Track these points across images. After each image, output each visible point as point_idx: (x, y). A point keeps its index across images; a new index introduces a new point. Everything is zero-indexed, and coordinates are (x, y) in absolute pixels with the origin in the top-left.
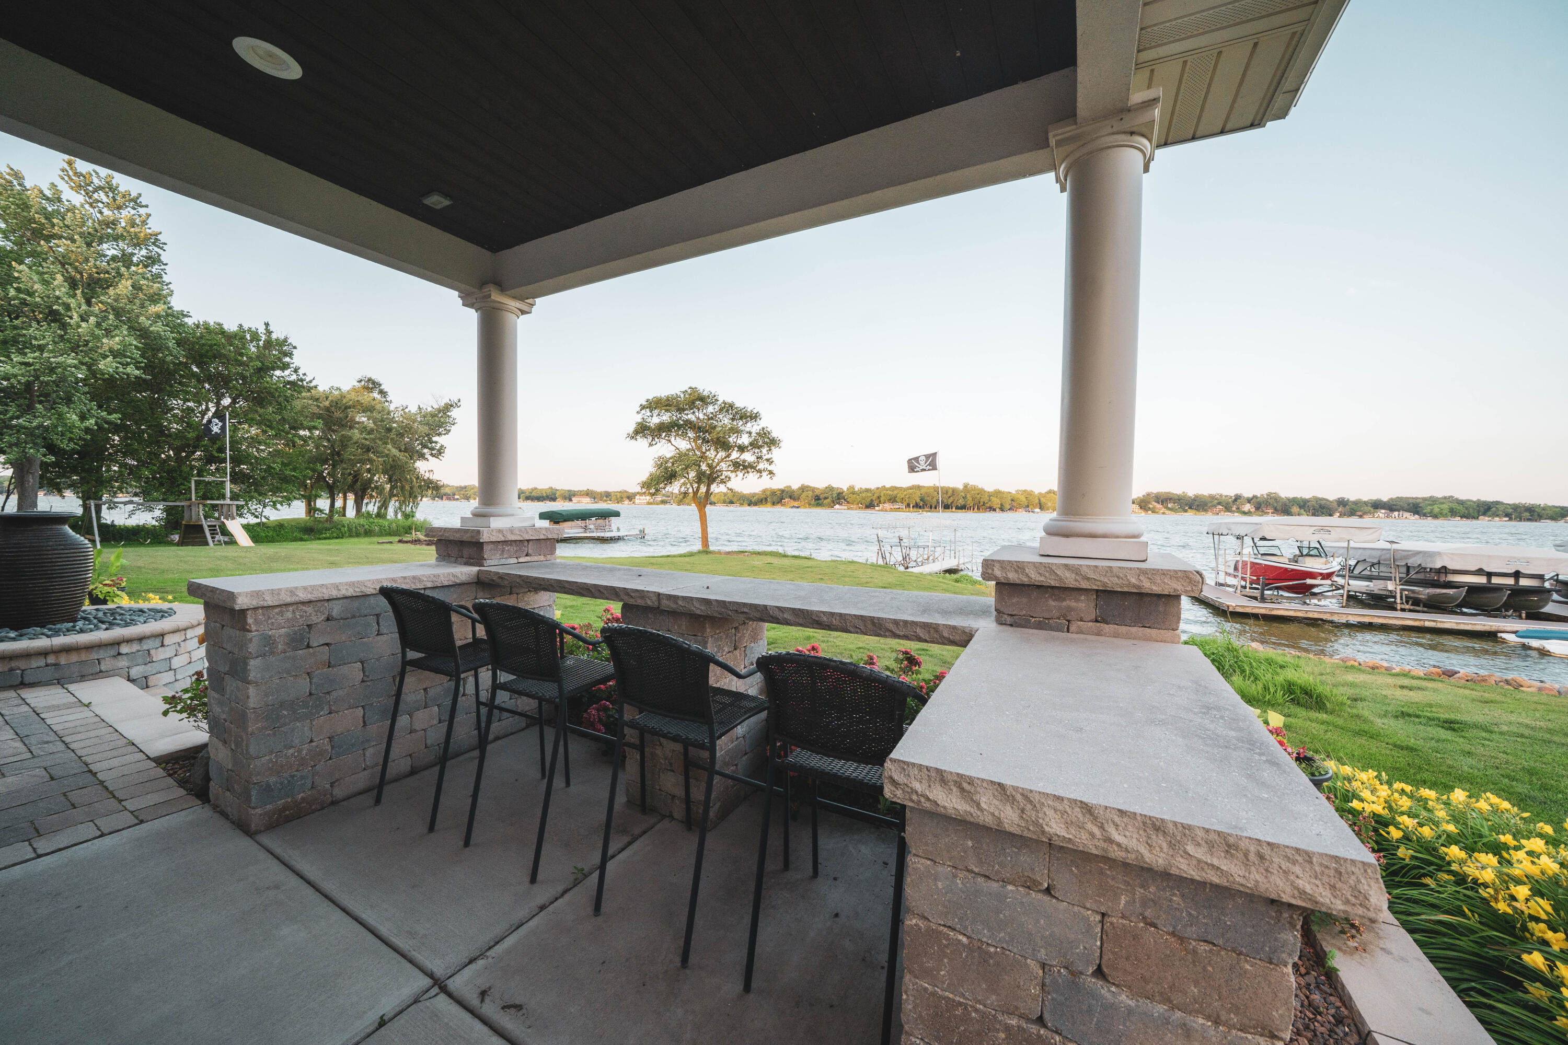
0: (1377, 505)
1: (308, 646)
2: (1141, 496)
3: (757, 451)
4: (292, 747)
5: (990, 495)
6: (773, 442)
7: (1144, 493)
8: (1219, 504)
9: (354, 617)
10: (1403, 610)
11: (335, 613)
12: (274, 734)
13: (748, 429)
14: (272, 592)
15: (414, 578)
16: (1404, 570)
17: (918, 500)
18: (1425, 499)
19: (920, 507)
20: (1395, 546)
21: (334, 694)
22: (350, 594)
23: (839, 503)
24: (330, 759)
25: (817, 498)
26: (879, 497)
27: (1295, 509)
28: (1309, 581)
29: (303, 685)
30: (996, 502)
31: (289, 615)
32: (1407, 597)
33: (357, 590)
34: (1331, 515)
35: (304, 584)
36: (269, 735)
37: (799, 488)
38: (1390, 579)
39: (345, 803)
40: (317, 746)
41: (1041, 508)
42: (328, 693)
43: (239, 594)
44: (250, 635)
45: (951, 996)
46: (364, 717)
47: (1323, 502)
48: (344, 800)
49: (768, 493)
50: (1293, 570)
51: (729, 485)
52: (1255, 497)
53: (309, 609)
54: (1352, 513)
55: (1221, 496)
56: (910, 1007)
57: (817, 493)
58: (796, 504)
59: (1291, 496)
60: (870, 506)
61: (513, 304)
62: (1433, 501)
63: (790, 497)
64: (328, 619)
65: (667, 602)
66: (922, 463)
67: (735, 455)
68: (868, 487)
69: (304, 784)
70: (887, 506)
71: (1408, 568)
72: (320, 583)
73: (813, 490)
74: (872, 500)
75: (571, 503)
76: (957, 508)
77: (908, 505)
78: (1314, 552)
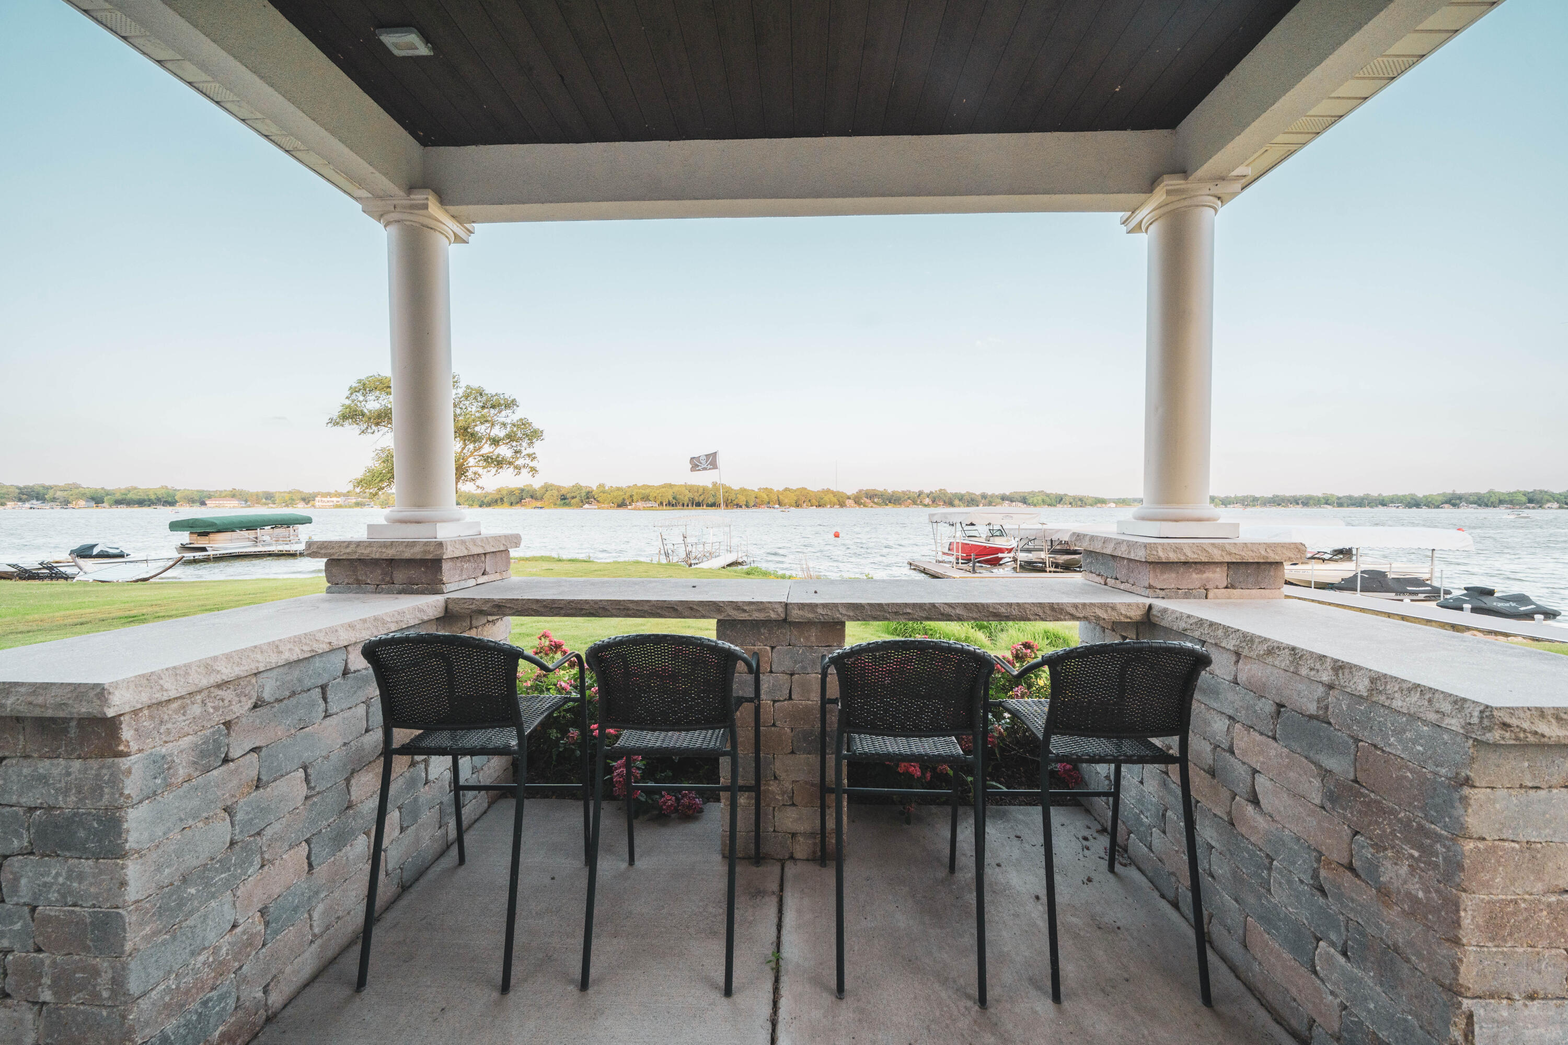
0: (1004, 498)
1: (226, 760)
2: (855, 493)
3: (514, 444)
4: (205, 948)
5: (736, 493)
6: (534, 435)
7: (857, 491)
8: (909, 498)
9: (293, 694)
10: (1050, 572)
11: (267, 696)
12: (174, 938)
13: (502, 420)
14: (174, 671)
15: (376, 619)
16: (1049, 543)
17: (671, 499)
18: (1029, 493)
19: (673, 505)
20: (1045, 527)
21: (269, 832)
22: (295, 658)
23: (588, 503)
24: (264, 945)
25: (564, 498)
26: (631, 496)
27: (956, 502)
28: (1000, 555)
29: (222, 830)
30: (742, 500)
31: (196, 710)
32: (1052, 563)
33: (306, 648)
34: (978, 506)
35: (227, 651)
36: (164, 943)
37: (542, 487)
38: (1041, 550)
39: (290, 1010)
40: (244, 933)
41: (780, 504)
42: (259, 834)
43: (116, 685)
44: (124, 763)
45: (1504, 897)
46: (308, 857)
47: (973, 496)
48: (285, 1006)
49: (504, 493)
50: (990, 547)
51: (479, 482)
52: (931, 492)
53: (228, 694)
54: (990, 504)
55: (910, 492)
56: (1469, 921)
57: (563, 492)
58: (539, 504)
59: (954, 492)
60: (622, 505)
61: (451, 226)
62: (1033, 494)
63: (532, 497)
64: (255, 706)
65: (801, 613)
66: (703, 462)
67: (487, 449)
68: (619, 485)
69: (224, 1009)
70: (640, 504)
71: (1052, 541)
72: (250, 644)
73: (559, 489)
74: (624, 499)
75: (203, 508)
76: (708, 505)
77: (661, 503)
78: (998, 533)
